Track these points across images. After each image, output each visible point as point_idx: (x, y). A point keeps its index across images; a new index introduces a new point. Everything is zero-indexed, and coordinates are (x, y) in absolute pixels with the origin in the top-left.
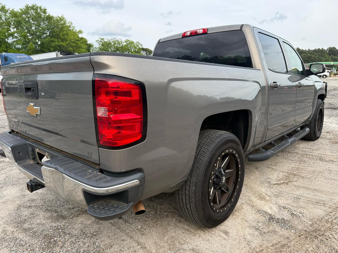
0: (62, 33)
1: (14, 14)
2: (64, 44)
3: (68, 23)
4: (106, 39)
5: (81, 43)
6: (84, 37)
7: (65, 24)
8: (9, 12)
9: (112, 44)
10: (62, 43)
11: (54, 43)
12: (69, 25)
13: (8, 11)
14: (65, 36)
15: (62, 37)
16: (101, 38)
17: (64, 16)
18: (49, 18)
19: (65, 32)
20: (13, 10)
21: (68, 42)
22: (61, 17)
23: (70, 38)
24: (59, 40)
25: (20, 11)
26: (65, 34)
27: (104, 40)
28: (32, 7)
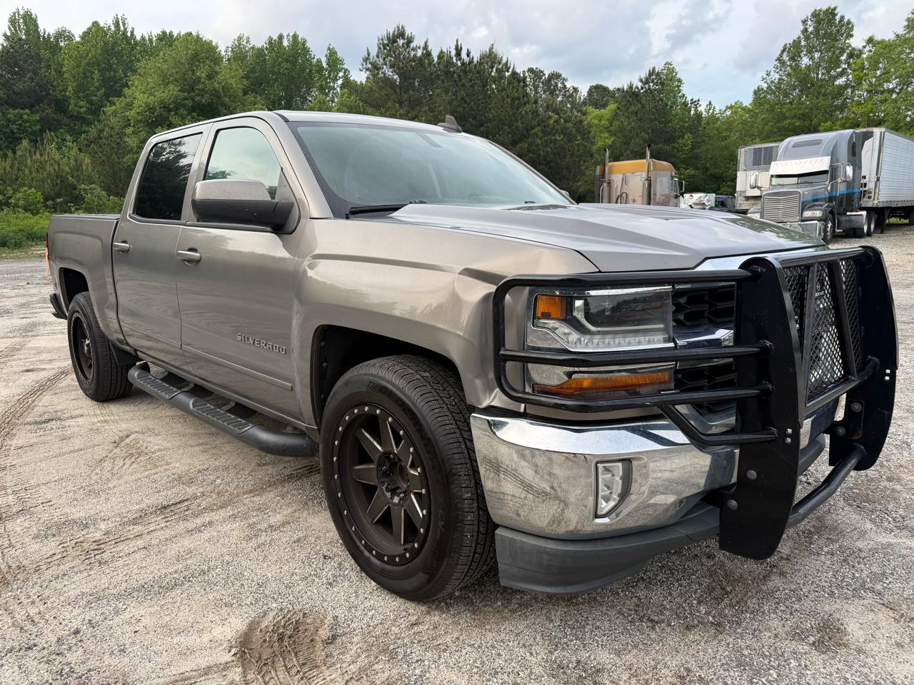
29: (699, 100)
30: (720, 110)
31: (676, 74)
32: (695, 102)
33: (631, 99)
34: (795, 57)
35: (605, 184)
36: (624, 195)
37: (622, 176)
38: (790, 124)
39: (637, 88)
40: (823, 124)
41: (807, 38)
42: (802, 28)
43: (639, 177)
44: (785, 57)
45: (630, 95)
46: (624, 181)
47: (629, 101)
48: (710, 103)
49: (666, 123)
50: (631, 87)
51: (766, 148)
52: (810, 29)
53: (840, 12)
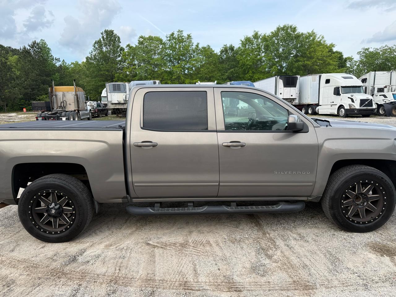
0: (309, 50)
1: (265, 39)
2: (309, 63)
3: (318, 38)
4: (372, 49)
5: (331, 59)
6: (339, 51)
7: (314, 39)
8: (261, 37)
9: (381, 53)
10: (307, 62)
11: (297, 63)
12: (319, 40)
13: (259, 37)
14: (312, 53)
15: (308, 55)
16: (366, 48)
17: (315, 31)
18: (298, 36)
19: (312, 49)
20: (264, 35)
21: (314, 59)
22: (310, 32)
23: (317, 55)
24: (305, 59)
25: (271, 34)
26: (313, 51)
27: (369, 50)
28: (283, 28)
29: (59, 59)
30: (68, 64)
31: (47, 46)
32: (58, 59)
33: (26, 54)
34: (100, 46)
35: (54, 97)
36: (65, 102)
37: (62, 93)
38: (104, 73)
39: (28, 49)
40: (116, 74)
41: (104, 40)
42: (102, 36)
43: (71, 94)
44: (96, 46)
45: (25, 52)
46: (64, 95)
47: (25, 55)
48: (64, 61)
49: (46, 67)
50: (25, 48)
51: (117, 84)
52: (105, 37)
53: (115, 32)
